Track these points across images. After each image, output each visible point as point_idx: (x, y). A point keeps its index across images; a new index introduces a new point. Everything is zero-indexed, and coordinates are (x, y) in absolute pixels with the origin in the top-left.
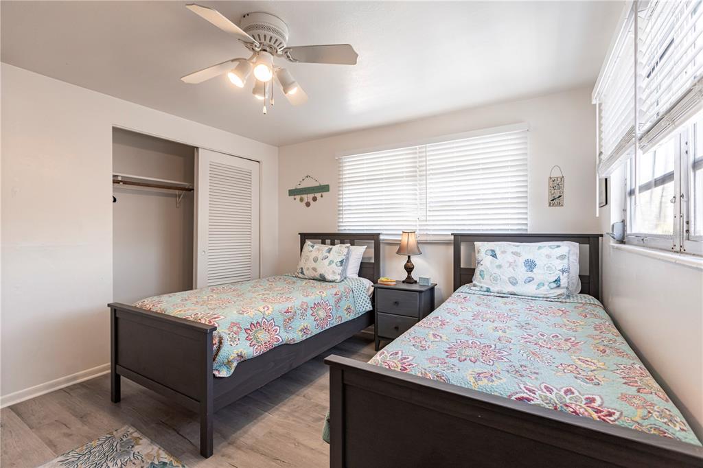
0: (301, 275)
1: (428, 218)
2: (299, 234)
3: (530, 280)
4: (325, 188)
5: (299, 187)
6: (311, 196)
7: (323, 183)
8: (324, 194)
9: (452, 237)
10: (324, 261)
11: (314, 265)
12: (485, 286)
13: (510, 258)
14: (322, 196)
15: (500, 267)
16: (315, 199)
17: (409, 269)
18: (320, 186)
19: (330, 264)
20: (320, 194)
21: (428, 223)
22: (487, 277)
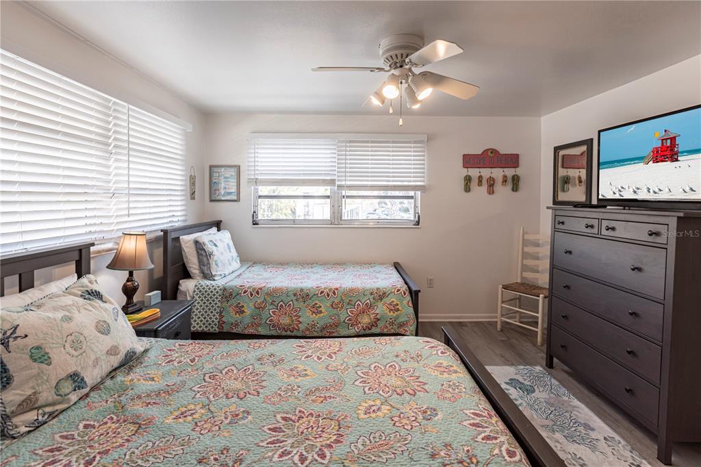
1: (131, 212)
3: (233, 259)
9: (162, 233)
17: (130, 290)
22: (220, 265)
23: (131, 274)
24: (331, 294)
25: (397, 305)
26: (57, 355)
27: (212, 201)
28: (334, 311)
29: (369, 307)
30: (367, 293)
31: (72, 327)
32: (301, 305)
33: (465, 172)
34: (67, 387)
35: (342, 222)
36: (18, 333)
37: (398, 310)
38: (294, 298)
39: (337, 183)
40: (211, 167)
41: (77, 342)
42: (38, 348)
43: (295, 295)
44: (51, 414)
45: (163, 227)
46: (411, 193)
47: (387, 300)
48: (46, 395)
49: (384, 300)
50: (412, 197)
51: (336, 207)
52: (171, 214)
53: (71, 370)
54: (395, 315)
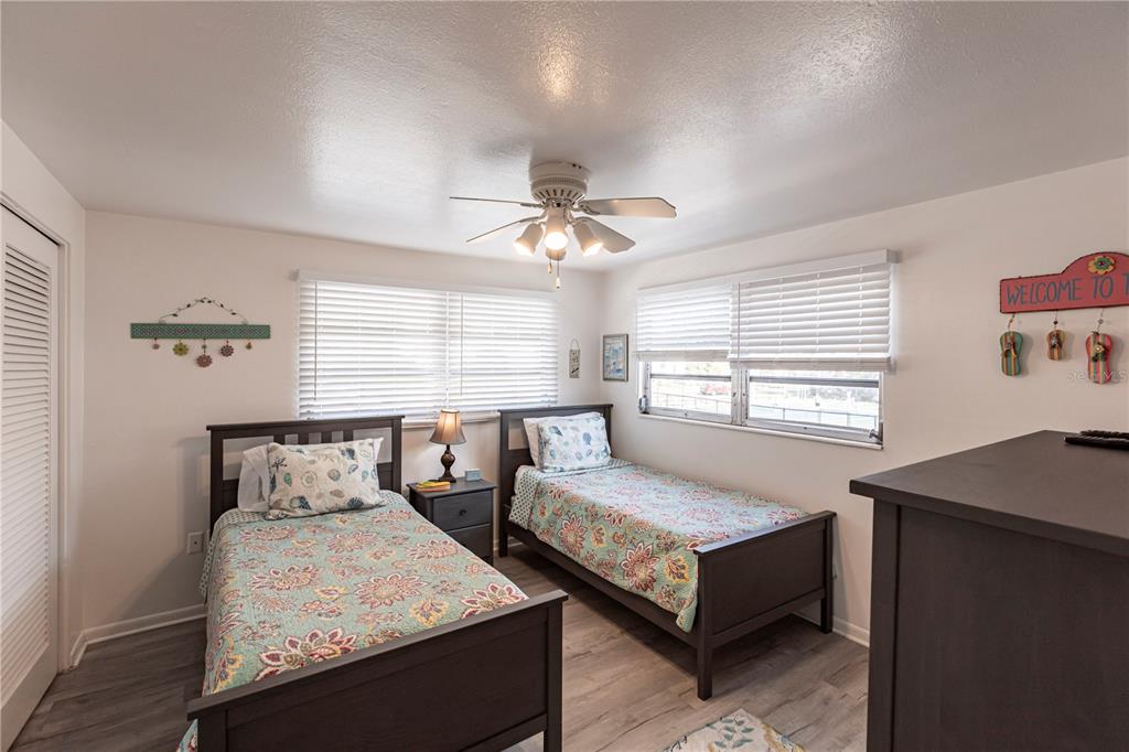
0: (300, 512)
1: (464, 391)
2: (208, 428)
3: (590, 453)
4: (262, 332)
5: (171, 320)
6: (218, 344)
7: (253, 321)
8: (254, 342)
9: (499, 414)
10: (353, 474)
11: (334, 485)
12: (558, 467)
13: (572, 434)
14: (249, 347)
15: (566, 444)
16: (227, 351)
17: (447, 462)
18: (245, 325)
19: (364, 478)
20: (245, 342)
21: (464, 397)
22: (557, 456)
23: (448, 447)
24: (617, 521)
25: (683, 567)
26: (296, 482)
27: (605, 379)
28: (615, 546)
29: (650, 556)
30: (654, 534)
31: (311, 468)
32: (587, 523)
33: (1004, 324)
34: (297, 503)
35: (748, 423)
36: (284, 463)
37: (682, 576)
38: (585, 514)
39: (730, 356)
40: (604, 337)
41: (311, 479)
42: (288, 474)
43: (586, 510)
44: (286, 516)
45: (501, 408)
46: (874, 376)
47: (673, 555)
48: (285, 504)
49: (670, 553)
50: (874, 384)
51: (738, 396)
52: (544, 393)
53: (301, 495)
54: (674, 583)
